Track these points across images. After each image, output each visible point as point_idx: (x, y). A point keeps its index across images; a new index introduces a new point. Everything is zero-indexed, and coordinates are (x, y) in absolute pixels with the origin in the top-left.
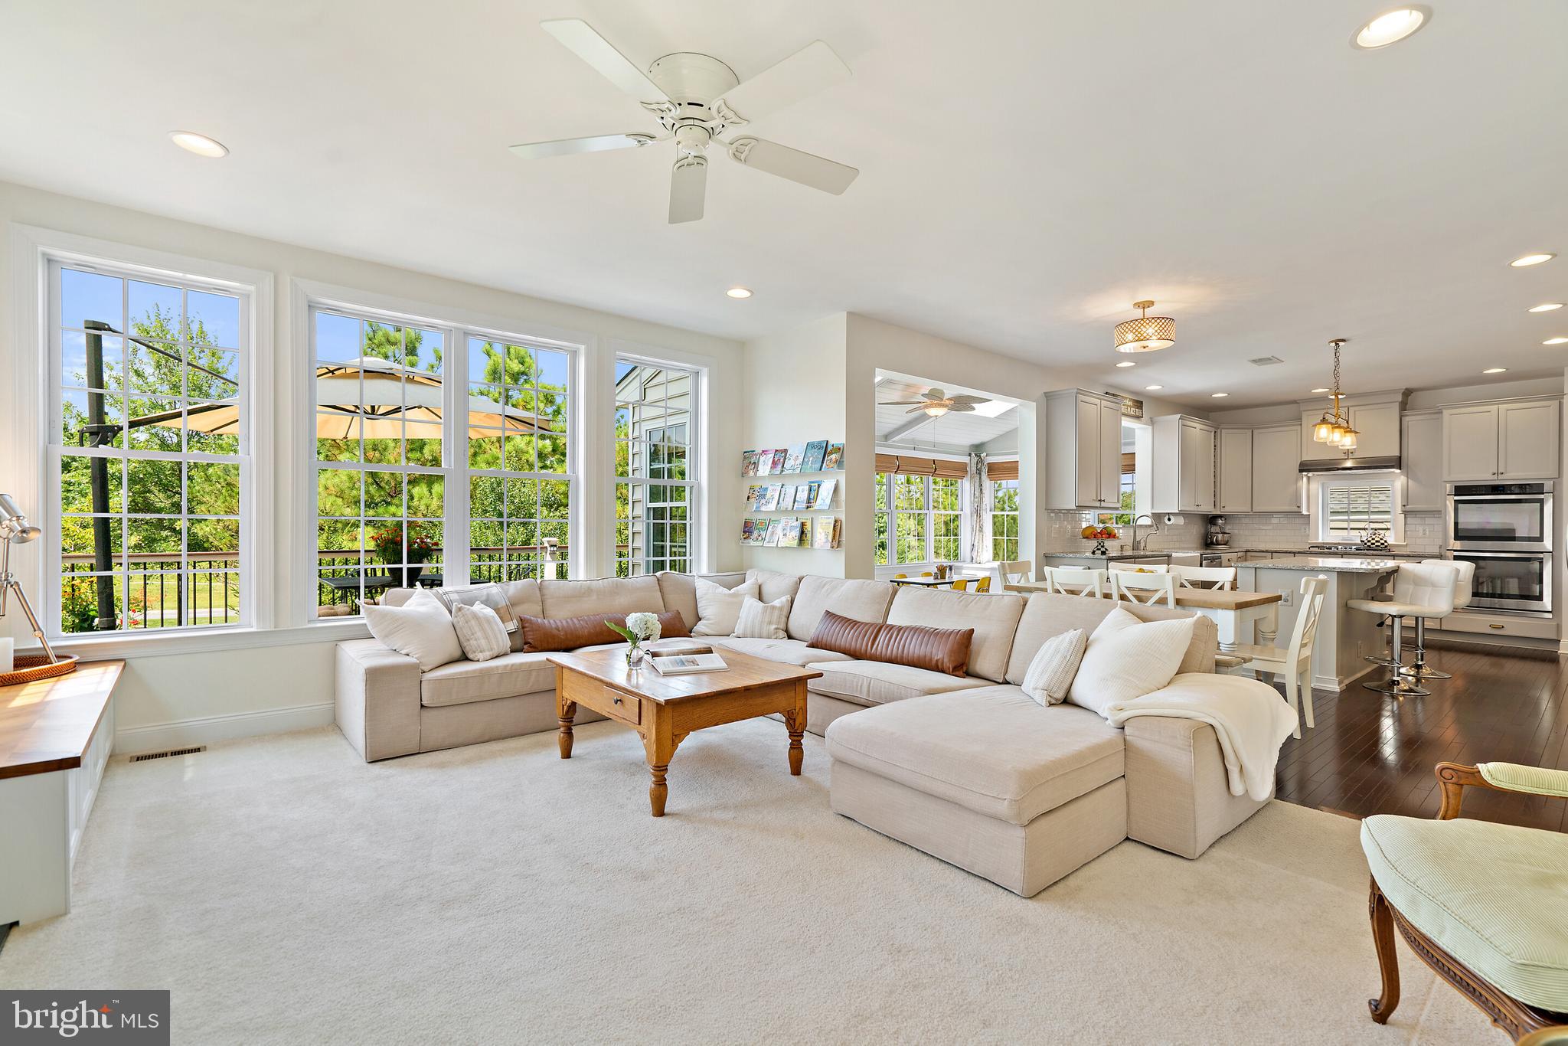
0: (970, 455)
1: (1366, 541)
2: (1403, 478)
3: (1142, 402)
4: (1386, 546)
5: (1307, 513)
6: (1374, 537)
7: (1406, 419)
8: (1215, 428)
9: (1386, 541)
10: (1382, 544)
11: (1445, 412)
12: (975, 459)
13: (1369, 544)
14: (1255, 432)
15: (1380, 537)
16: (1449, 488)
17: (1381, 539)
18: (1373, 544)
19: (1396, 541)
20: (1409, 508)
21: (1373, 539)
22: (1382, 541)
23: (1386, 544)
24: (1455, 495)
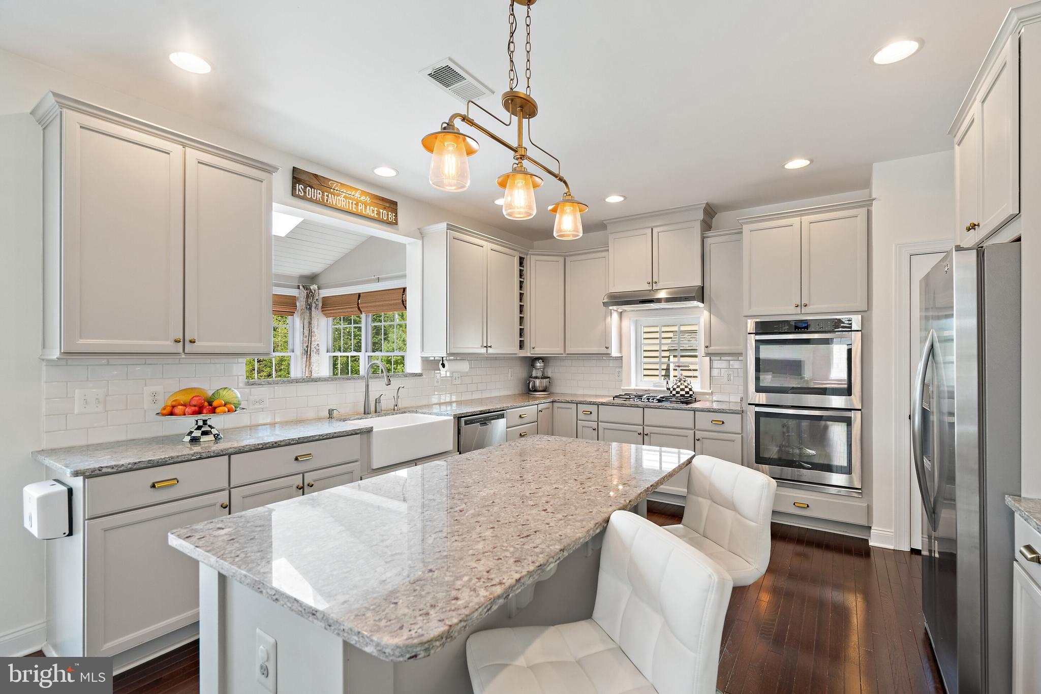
0: (299, 288)
1: (672, 389)
2: (706, 313)
3: (395, 204)
4: (691, 395)
5: (618, 355)
6: (679, 384)
7: (708, 241)
8: (520, 252)
9: (691, 390)
10: (687, 393)
11: (746, 228)
12: (304, 293)
13: (674, 392)
14: (567, 259)
15: (686, 384)
16: (751, 325)
17: (686, 387)
18: (678, 393)
19: (702, 388)
20: (712, 349)
21: (678, 387)
22: (687, 390)
23: (691, 393)
24: (756, 334)
